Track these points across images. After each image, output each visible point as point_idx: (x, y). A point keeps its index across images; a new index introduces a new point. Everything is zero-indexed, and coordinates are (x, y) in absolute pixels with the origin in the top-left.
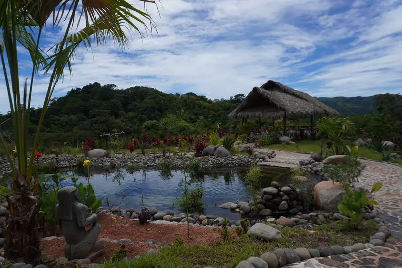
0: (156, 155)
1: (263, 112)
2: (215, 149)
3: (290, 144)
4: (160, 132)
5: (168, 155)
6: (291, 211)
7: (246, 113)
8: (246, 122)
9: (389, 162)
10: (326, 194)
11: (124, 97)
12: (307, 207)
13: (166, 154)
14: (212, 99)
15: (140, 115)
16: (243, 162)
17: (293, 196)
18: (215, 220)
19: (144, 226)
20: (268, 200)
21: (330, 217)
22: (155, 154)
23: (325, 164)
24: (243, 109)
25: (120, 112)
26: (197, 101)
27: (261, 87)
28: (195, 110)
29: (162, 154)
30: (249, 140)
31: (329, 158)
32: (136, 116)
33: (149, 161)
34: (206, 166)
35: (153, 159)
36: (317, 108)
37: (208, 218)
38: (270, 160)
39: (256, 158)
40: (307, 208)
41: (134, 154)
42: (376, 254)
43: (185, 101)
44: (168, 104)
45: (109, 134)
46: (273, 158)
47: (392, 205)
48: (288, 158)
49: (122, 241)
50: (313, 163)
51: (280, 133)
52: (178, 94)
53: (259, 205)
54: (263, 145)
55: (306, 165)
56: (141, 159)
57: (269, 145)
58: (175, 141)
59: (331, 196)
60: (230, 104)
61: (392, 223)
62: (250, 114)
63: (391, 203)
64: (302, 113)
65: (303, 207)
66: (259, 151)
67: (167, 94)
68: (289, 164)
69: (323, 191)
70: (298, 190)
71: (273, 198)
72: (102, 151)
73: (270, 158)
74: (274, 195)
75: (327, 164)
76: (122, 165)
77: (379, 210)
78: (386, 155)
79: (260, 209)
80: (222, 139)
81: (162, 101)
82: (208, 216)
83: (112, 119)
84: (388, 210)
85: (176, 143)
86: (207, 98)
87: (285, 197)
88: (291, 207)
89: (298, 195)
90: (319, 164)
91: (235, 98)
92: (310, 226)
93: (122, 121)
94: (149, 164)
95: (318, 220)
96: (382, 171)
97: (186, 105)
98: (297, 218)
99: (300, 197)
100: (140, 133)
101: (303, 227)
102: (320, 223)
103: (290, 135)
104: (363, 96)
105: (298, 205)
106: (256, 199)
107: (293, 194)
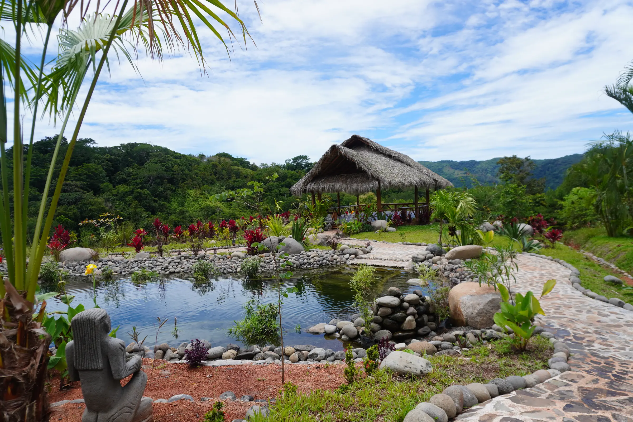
0: (183, 254)
1: (346, 183)
2: (280, 241)
3: (387, 231)
4: (173, 217)
5: (202, 253)
6: (420, 331)
7: (321, 185)
8: (320, 199)
9: (532, 254)
10: (471, 302)
11: (110, 160)
12: (444, 323)
13: (199, 253)
14: (258, 164)
15: (139, 190)
16: (325, 261)
17: (422, 308)
18: (311, 353)
19: (198, 372)
20: (384, 316)
21: (484, 336)
22: (180, 252)
23: (448, 259)
24: (315, 178)
25: (102, 185)
26: (233, 167)
27: (342, 145)
28: (231, 181)
29: (193, 253)
30: (325, 226)
31: (453, 250)
32: (132, 192)
33: (172, 264)
34: (268, 268)
35: (178, 261)
36: (424, 178)
37: (297, 350)
38: (364, 256)
39: (345, 254)
40: (443, 325)
41: (145, 253)
42: (570, 383)
43: (214, 166)
44: (187, 172)
45: (95, 222)
46: (368, 252)
47: (555, 313)
48: (392, 252)
49: (175, 399)
50: (431, 258)
51: (372, 216)
52: (202, 156)
53: (372, 324)
54: (348, 233)
55: (422, 261)
56: (157, 261)
57: (357, 233)
58: (208, 231)
59: (479, 304)
60: (286, 171)
61: (563, 338)
62: (327, 186)
63: (554, 310)
64: (404, 184)
65: (438, 324)
66: (345, 243)
67: (184, 156)
68: (395, 260)
69: (466, 298)
70: (428, 298)
71: (393, 313)
72: (87, 251)
73: (365, 253)
74: (395, 308)
75: (453, 258)
76: (123, 273)
77: (540, 320)
78: (526, 243)
79: (374, 331)
80: (290, 226)
81: (176, 167)
82: (298, 347)
83: (88, 197)
84: (553, 320)
85: (211, 234)
86: (248, 163)
87: (412, 310)
88: (420, 324)
89: (428, 306)
90: (440, 260)
91: (294, 162)
92: (459, 351)
93: (107, 200)
94: (172, 270)
95: (468, 342)
96: (528, 266)
97: (215, 173)
98: (436, 340)
99: (431, 310)
100: (138, 219)
101: (448, 353)
102: (471, 345)
103: (387, 218)
104: (478, 160)
105: (429, 321)
106: (366, 315)
107: (422, 305)
